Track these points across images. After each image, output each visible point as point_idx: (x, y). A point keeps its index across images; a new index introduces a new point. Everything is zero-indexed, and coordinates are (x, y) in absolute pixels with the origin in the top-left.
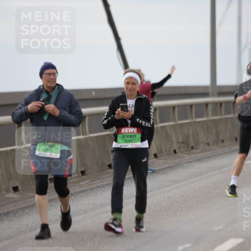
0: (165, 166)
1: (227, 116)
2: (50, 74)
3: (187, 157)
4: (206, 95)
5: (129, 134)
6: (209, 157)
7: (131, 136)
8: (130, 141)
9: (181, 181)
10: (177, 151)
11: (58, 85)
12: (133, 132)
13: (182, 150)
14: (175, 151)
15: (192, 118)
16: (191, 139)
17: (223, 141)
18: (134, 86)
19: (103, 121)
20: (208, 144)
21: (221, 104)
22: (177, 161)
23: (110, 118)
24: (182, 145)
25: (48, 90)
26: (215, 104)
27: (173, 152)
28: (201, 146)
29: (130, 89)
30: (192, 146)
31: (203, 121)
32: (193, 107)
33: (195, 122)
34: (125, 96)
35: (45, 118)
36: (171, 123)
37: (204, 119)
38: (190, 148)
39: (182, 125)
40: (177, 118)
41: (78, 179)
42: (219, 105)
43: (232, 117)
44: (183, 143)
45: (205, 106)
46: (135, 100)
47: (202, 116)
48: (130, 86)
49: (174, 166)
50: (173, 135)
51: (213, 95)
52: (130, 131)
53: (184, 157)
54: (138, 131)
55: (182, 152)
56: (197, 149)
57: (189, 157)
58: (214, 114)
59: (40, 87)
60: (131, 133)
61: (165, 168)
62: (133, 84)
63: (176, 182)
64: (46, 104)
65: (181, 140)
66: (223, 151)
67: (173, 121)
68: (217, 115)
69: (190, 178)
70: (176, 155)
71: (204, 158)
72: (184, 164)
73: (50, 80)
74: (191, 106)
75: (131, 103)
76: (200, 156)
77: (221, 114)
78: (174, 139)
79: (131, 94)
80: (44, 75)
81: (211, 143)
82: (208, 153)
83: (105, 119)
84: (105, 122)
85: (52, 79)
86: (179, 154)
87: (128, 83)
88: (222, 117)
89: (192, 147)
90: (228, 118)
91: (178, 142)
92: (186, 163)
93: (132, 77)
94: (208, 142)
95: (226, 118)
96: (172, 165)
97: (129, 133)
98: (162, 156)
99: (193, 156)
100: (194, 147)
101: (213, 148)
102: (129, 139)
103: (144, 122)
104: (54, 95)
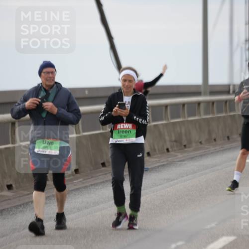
0: (158, 164)
1: (219, 115)
2: (48, 73)
3: (180, 156)
4: (198, 94)
5: (125, 130)
6: (201, 156)
7: (126, 132)
8: (125, 137)
9: (174, 180)
10: (170, 150)
11: (56, 83)
12: (128, 128)
13: (175, 148)
14: (168, 150)
15: (185, 117)
16: (184, 138)
17: (215, 140)
18: (131, 84)
19: (100, 118)
20: (201, 143)
21: (213, 103)
22: (170, 159)
23: (107, 115)
24: (175, 143)
25: (47, 88)
26: (207, 103)
27: (165, 151)
28: (194, 145)
29: (127, 86)
30: (185, 144)
31: (195, 120)
32: (186, 106)
33: (188, 121)
34: (122, 93)
35: (44, 115)
36: (164, 122)
37: (196, 118)
38: (183, 147)
39: (174, 124)
40: (169, 117)
41: (72, 177)
42: (211, 104)
43: (224, 117)
44: (176, 141)
45: (197, 105)
46: (131, 97)
47: (194, 115)
48: (127, 83)
49: (167, 164)
50: (166, 134)
51: (205, 94)
52: (125, 127)
53: (176, 156)
54: (133, 126)
55: (175, 151)
56: (189, 147)
57: (181, 156)
58: (206, 113)
59: (39, 85)
60: (126, 128)
61: (159, 167)
62: (130, 81)
63: (168, 180)
64: (44, 102)
65: (173, 139)
66: (216, 149)
67: (165, 120)
68: (209, 114)
69: (183, 177)
70: (169, 153)
71: (196, 157)
72: (177, 163)
73: (48, 79)
74: (184, 105)
75: (127, 99)
76: (192, 154)
77: (213, 113)
78: (167, 138)
79: (127, 90)
80: (42, 74)
81: (203, 142)
82: (201, 151)
83: (102, 115)
84: (103, 118)
85: (50, 78)
86: (172, 153)
87: (125, 81)
88: (214, 116)
89: (185, 146)
90: (220, 117)
91: (171, 141)
92: (179, 161)
93: (128, 75)
94: (200, 141)
95: (218, 117)
96: (165, 163)
97: (124, 128)
98: (155, 155)
99: (185, 154)
100: (187, 146)
101: (206, 146)
102: (124, 134)
103: (140, 120)
104: (52, 93)
